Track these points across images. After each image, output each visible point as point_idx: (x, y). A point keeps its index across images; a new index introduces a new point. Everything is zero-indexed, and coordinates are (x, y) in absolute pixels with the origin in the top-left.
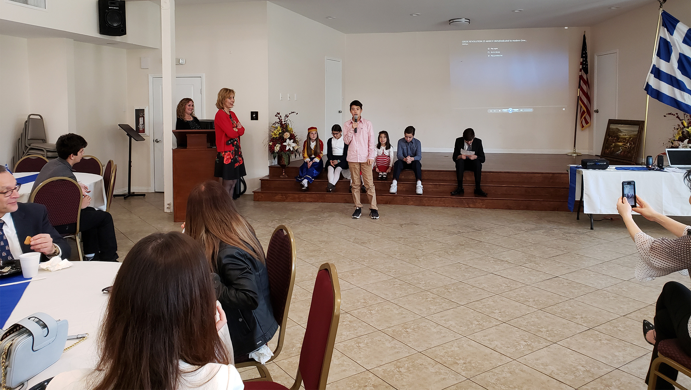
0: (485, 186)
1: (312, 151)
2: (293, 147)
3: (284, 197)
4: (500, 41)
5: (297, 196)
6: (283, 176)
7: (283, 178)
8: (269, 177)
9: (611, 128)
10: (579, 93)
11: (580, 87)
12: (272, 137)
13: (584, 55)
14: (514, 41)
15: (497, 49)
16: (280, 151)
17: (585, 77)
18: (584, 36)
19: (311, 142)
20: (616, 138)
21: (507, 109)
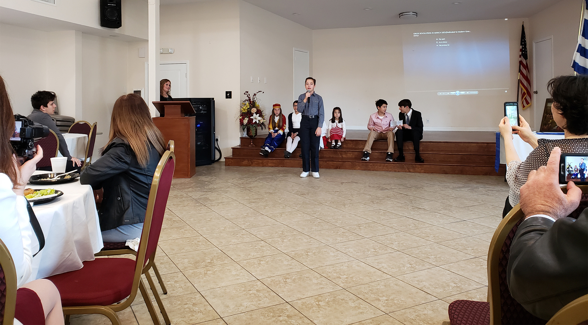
0: (424, 154)
1: (276, 124)
2: (258, 120)
3: (250, 162)
4: (447, 32)
5: (260, 161)
6: (251, 145)
7: (251, 148)
8: (240, 146)
10: (519, 76)
11: (520, 71)
12: (242, 112)
13: (523, 43)
14: (460, 32)
15: (445, 39)
16: (248, 123)
17: (524, 62)
18: (523, 26)
19: (275, 117)
21: (455, 91)
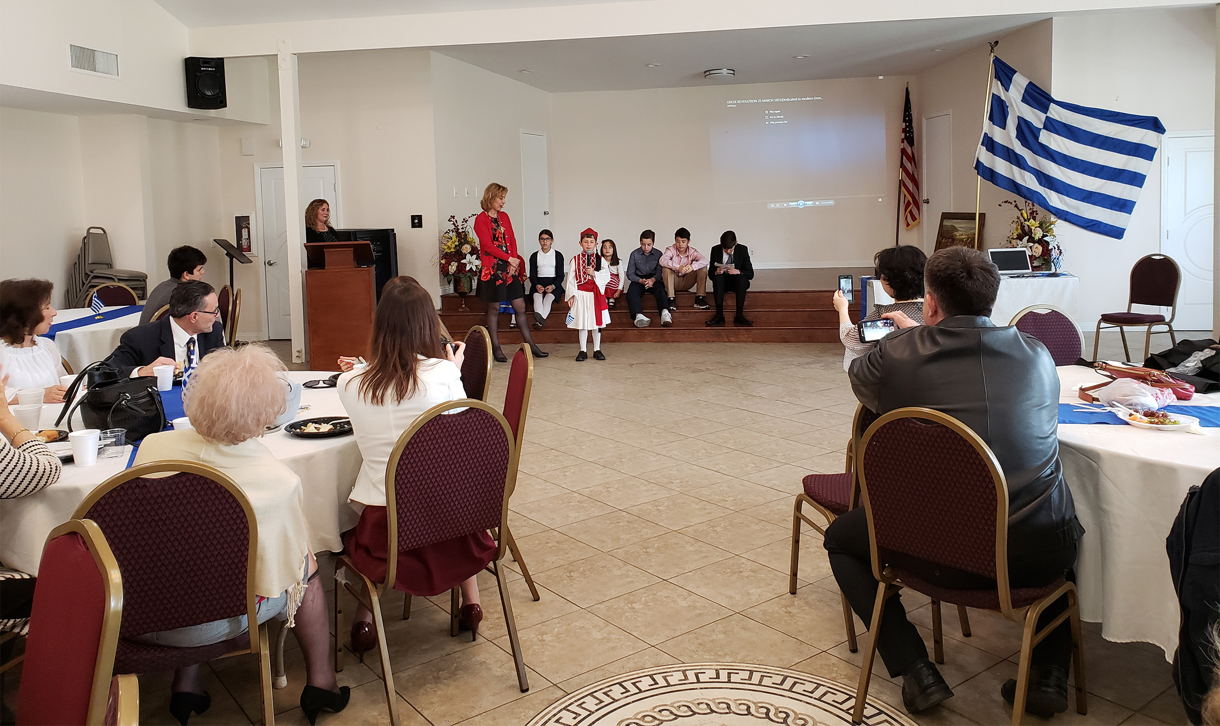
4: (783, 100)
6: (463, 308)
7: (463, 312)
9: (945, 225)
10: (901, 175)
11: (902, 165)
12: (445, 252)
13: (907, 119)
14: (804, 99)
15: (779, 111)
16: (457, 272)
17: (909, 151)
18: (907, 89)
20: (950, 240)
21: (795, 202)
